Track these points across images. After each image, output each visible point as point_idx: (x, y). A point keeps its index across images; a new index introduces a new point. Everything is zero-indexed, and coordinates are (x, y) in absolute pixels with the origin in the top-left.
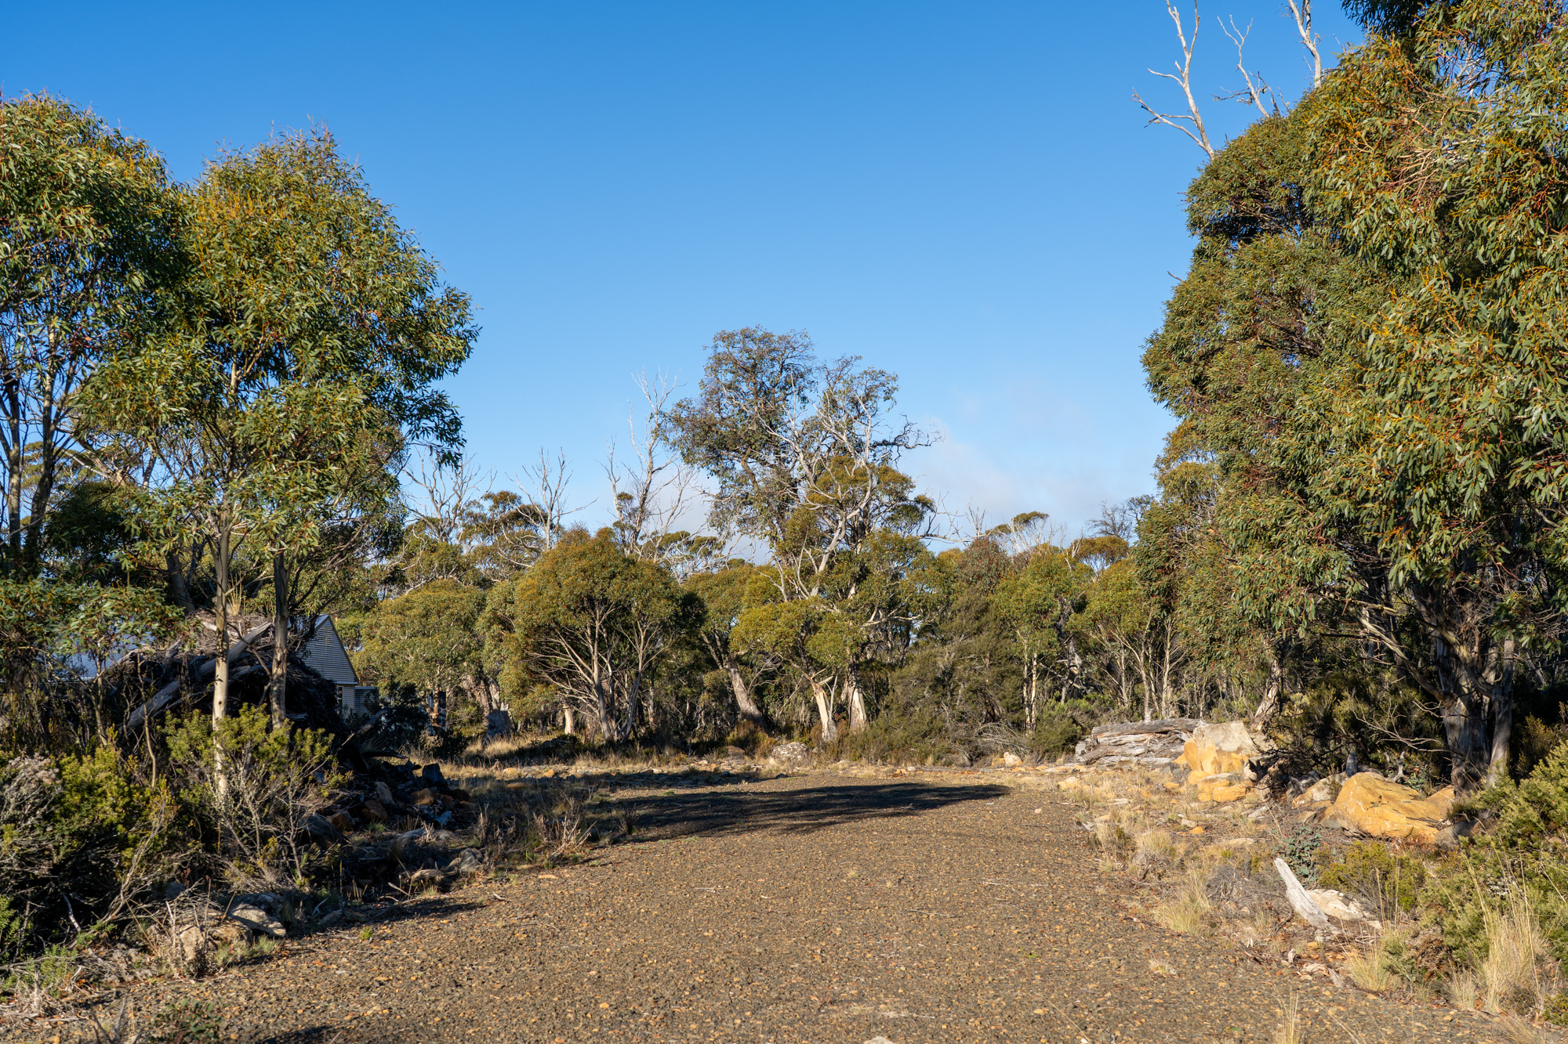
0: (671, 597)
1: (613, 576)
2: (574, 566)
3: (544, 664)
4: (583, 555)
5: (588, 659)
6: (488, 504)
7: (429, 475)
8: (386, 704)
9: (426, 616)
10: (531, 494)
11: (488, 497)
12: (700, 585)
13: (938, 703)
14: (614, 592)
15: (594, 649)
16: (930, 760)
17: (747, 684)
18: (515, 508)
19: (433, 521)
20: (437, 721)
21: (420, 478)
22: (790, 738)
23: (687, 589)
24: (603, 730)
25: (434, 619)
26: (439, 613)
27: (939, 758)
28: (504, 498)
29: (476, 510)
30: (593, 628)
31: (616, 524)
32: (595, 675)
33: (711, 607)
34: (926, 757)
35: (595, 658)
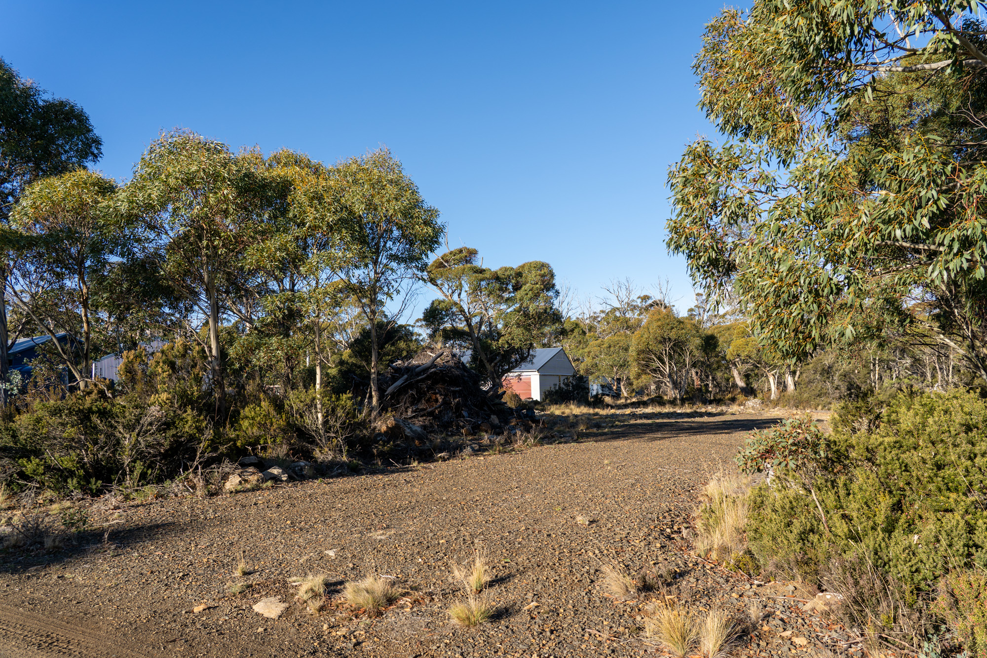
0: (700, 336)
1: (672, 328)
2: (655, 324)
3: (647, 366)
4: (659, 320)
5: (663, 363)
6: (639, 300)
7: (616, 290)
8: (572, 383)
9: (610, 347)
10: (656, 296)
11: (639, 298)
12: (716, 331)
13: (825, 382)
14: (673, 335)
15: (666, 359)
16: (820, 407)
17: (740, 374)
18: (650, 302)
19: (618, 309)
20: (617, 390)
21: (612, 292)
22: (755, 396)
23: (710, 332)
24: (671, 393)
25: (612, 349)
26: (614, 346)
27: (825, 406)
28: (645, 298)
29: (634, 304)
30: (666, 350)
31: (696, 306)
32: (668, 370)
33: (721, 340)
34: (818, 405)
35: (667, 363)
